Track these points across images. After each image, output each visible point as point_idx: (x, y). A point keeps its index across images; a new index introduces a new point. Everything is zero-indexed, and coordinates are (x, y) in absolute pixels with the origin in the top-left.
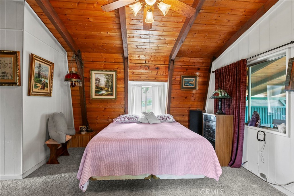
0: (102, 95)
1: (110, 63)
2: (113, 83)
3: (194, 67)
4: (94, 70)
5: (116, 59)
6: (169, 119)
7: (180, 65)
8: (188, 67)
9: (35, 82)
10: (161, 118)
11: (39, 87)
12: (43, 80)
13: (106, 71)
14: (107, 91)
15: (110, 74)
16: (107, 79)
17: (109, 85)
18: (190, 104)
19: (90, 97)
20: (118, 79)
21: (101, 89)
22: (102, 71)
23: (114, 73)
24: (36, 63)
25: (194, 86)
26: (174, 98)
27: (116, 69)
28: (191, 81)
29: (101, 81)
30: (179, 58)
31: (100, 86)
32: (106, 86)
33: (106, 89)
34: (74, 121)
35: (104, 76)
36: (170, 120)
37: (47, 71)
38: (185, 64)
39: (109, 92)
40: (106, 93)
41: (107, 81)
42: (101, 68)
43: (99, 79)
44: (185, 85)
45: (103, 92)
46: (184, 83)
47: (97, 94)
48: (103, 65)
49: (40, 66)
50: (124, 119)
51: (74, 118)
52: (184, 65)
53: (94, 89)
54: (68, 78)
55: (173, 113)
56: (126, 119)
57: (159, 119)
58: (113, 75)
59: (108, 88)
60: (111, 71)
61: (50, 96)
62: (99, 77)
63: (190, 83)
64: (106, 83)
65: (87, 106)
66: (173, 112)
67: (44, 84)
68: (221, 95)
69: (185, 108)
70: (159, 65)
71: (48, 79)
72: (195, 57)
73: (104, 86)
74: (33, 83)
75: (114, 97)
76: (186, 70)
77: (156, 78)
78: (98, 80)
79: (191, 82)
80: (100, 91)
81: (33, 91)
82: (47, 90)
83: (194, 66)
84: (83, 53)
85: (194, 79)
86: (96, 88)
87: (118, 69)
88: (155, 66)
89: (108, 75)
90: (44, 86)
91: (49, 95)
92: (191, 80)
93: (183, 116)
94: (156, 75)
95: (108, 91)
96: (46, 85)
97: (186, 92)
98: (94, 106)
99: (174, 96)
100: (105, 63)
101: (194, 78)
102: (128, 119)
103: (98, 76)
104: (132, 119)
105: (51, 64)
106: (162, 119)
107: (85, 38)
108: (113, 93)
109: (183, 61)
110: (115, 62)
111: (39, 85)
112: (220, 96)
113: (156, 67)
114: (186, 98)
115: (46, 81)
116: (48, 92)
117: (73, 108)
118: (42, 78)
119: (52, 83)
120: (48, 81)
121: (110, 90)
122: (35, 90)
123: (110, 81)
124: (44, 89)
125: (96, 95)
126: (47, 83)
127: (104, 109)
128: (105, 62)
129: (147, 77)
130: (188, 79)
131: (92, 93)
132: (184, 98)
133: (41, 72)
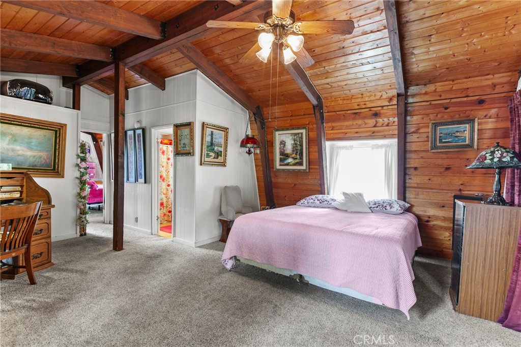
0: (288, 164)
1: (298, 117)
2: (302, 147)
3: (465, 99)
4: (278, 130)
5: (306, 109)
6: (391, 208)
7: (427, 101)
8: (448, 101)
9: (207, 151)
10: (375, 204)
11: (212, 156)
12: (216, 148)
13: (293, 129)
14: (294, 159)
15: (299, 133)
16: (294, 141)
17: (298, 150)
18: (461, 183)
19: (273, 168)
20: (310, 141)
21: (287, 156)
22: (288, 129)
23: (304, 131)
24: (208, 131)
25: (467, 143)
26: (416, 169)
27: (307, 124)
28: (457, 132)
29: (286, 144)
30: (423, 86)
31: (286, 152)
32: (293, 151)
33: (293, 155)
34: (260, 200)
35: (291, 137)
36: (393, 210)
37: (221, 138)
38: (440, 96)
39: (297, 161)
40: (293, 162)
41: (295, 144)
42: (287, 125)
43: (284, 141)
44: (441, 141)
45: (290, 160)
46: (440, 137)
47: (283, 164)
48: (289, 122)
49: (212, 134)
50: (312, 201)
51: (260, 196)
52: (439, 98)
53: (278, 157)
54: (244, 143)
55: (415, 198)
56: (316, 201)
57: (370, 206)
58: (302, 133)
59: (296, 154)
60: (299, 128)
61: (224, 166)
62: (284, 140)
63: (457, 137)
64: (293, 148)
65: (273, 180)
66: (417, 196)
67: (218, 153)
68: (492, 160)
69: (448, 190)
70: (380, 108)
71: (221, 147)
72: (466, 78)
73: (291, 152)
74: (205, 152)
75: (304, 167)
76: (443, 110)
77: (373, 133)
78: (283, 143)
79: (458, 134)
80: (285, 159)
81: (205, 160)
82: (221, 159)
83: (467, 96)
84: (265, 109)
85: (467, 125)
86: (280, 155)
87: (309, 124)
88: (370, 110)
89: (295, 134)
90: (218, 154)
91: (223, 164)
92: (456, 130)
93: (443, 207)
94: (375, 126)
95: (296, 159)
96: (219, 153)
97: (448, 156)
98: (280, 180)
99: (416, 165)
100: (292, 118)
101: (468, 123)
102: (319, 202)
103: (283, 138)
104: (326, 202)
105: (225, 130)
106: (377, 207)
107: (259, 90)
108: (302, 162)
109: (435, 91)
110: (304, 115)
111: (212, 154)
112: (488, 162)
113: (374, 112)
114: (447, 169)
115: (220, 149)
116: (222, 161)
117: (258, 182)
118: (215, 146)
119: (226, 151)
120: (222, 149)
121: (298, 156)
122: (207, 159)
123: (298, 143)
124: (217, 158)
125: (280, 165)
126: (221, 152)
127: (293, 185)
128: (291, 116)
129: (357, 133)
130: (448, 129)
131: (276, 162)
132: (444, 169)
133: (214, 140)
